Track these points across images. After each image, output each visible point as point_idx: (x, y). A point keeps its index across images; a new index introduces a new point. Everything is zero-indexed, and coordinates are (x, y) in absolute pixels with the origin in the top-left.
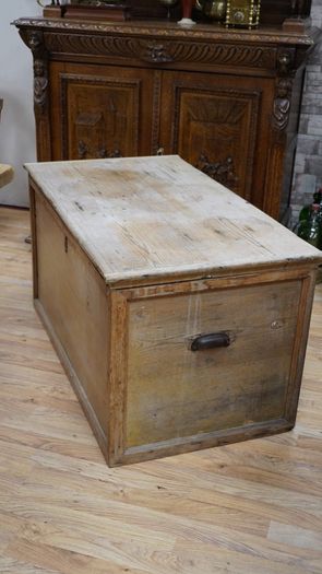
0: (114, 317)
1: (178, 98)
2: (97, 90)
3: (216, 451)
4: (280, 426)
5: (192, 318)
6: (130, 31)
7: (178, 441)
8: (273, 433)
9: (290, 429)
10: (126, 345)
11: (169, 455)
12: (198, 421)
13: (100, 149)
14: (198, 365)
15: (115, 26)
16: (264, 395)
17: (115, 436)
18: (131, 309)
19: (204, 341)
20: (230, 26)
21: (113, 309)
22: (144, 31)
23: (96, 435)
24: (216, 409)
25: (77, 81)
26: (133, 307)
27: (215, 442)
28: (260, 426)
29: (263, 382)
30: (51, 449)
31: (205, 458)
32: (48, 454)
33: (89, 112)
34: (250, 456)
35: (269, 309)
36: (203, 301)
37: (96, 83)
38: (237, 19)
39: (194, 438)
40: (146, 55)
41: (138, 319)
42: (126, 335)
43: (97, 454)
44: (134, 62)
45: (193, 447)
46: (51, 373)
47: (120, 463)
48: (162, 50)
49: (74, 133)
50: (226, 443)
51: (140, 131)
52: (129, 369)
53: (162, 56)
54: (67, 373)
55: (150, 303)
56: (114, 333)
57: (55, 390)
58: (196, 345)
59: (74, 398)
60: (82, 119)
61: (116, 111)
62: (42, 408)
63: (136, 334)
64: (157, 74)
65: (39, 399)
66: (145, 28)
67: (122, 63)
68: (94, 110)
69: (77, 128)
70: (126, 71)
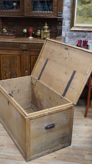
0: (27, 124)
1: (30, 58)
2: (8, 56)
3: (53, 154)
4: (68, 145)
5: (45, 122)
6: (17, 42)
7: (43, 152)
8: (66, 147)
9: (70, 145)
10: (30, 131)
11: (41, 156)
12: (48, 147)
13: (10, 71)
14: (47, 133)
15: (13, 40)
16: (63, 138)
17: (28, 154)
18: (31, 122)
19: (48, 127)
20: (43, 39)
21: (27, 122)
22: (21, 42)
23: (21, 153)
24: (52, 143)
25: (3, 54)
26: (31, 121)
27: (52, 151)
28: (63, 145)
29: (63, 135)
30: (10, 159)
31: (50, 156)
32: (10, 160)
33: (7, 62)
34: (62, 154)
35: (64, 117)
36: (48, 117)
37: (8, 55)
38: (44, 37)
39: (47, 151)
40: (22, 47)
41: (32, 124)
42: (30, 128)
43: (23, 159)
44: (18, 49)
45: (47, 153)
46: (6, 137)
47: (29, 161)
48: (26, 46)
49: (3, 68)
50: (55, 151)
51: (21, 67)
52: (31, 136)
53: (26, 48)
54: (10, 136)
55: (35, 119)
56: (27, 128)
57: (8, 141)
58: (47, 128)
59: (13, 143)
60: (5, 64)
61: (14, 62)
62: (6, 147)
63: (32, 128)
64: (25, 52)
65: (4, 145)
66: (21, 41)
67: (15, 49)
68: (8, 62)
69: (4, 66)
70: (16, 51)
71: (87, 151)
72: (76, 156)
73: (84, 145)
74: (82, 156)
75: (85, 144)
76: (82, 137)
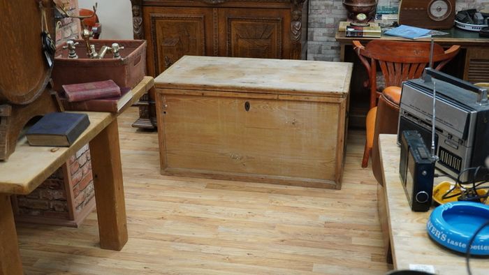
1: (229, 25)
2: (175, 23)
25: (162, 18)
30: (181, 241)
33: (171, 37)
37: (174, 18)
44: (199, 4)
49: (161, 52)
60: (166, 43)
61: (189, 36)
62: (169, 222)
64: (215, 11)
65: (167, 217)
67: (191, 5)
68: (174, 36)
69: (164, 48)
70: (194, 10)
71: (359, 229)
72: (331, 239)
73: (354, 219)
74: (346, 238)
75: (355, 217)
76: (349, 205)
